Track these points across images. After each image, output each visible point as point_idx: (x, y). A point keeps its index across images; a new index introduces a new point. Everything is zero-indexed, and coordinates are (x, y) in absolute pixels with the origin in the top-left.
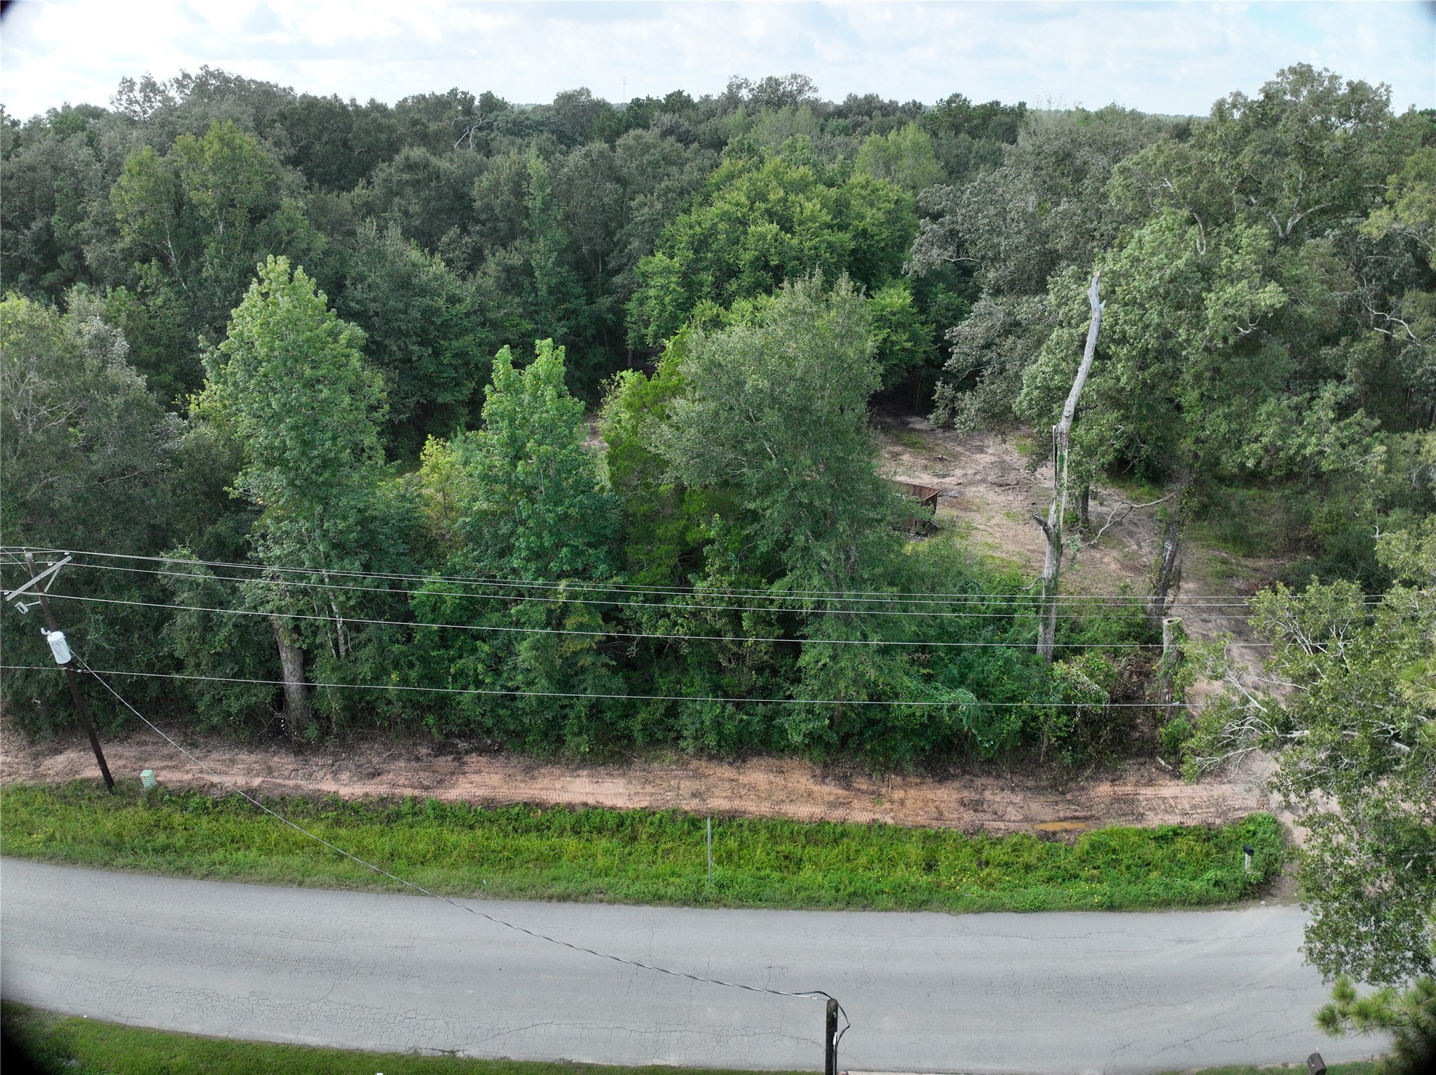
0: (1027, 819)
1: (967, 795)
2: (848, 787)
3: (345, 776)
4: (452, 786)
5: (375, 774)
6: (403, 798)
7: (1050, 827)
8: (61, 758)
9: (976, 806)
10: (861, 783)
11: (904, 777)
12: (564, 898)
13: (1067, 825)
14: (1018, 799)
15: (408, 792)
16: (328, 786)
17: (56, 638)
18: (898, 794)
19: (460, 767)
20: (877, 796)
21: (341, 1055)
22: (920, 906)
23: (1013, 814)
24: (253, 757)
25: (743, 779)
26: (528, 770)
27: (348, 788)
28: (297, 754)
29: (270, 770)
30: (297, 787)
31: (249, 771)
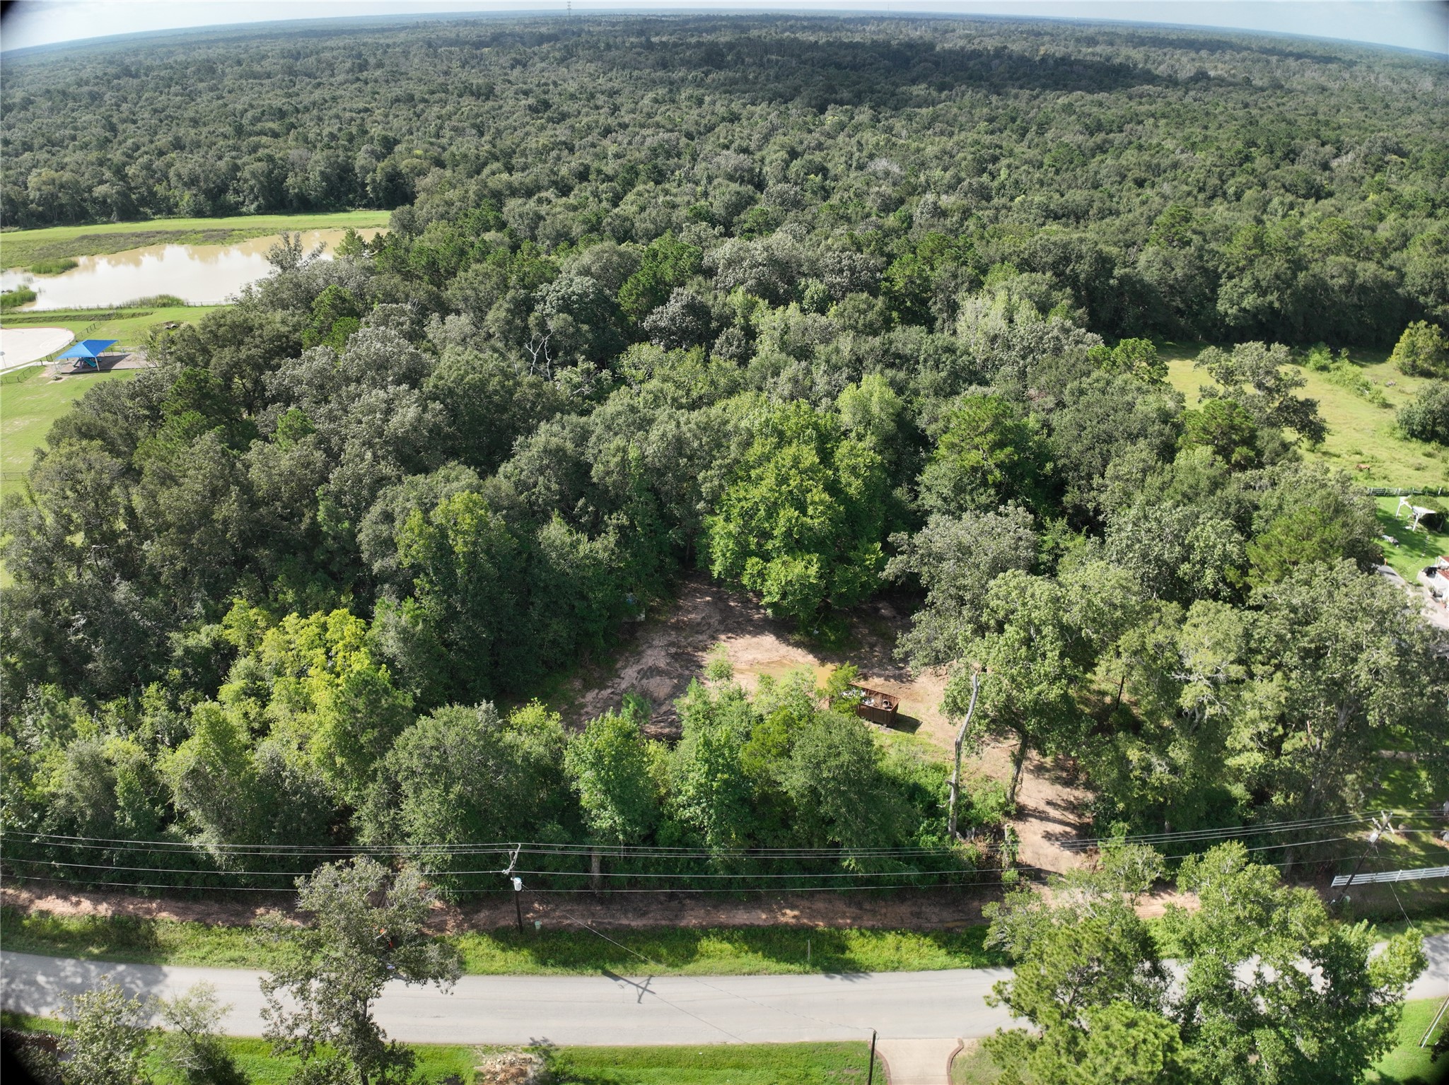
0: (940, 921)
1: (915, 909)
2: (861, 909)
3: (630, 915)
4: (683, 918)
5: (644, 914)
6: (663, 927)
7: (950, 925)
8: (482, 915)
9: (918, 915)
10: (867, 906)
11: (886, 901)
12: (750, 974)
13: (958, 924)
14: (937, 910)
15: (663, 923)
16: (625, 922)
17: (517, 882)
18: (884, 911)
19: (682, 908)
20: (874, 912)
21: (684, 1048)
22: (895, 969)
23: (935, 919)
24: (581, 908)
25: (814, 907)
26: (715, 907)
27: (636, 923)
28: (602, 904)
29: (593, 915)
30: (610, 923)
31: (583, 916)
